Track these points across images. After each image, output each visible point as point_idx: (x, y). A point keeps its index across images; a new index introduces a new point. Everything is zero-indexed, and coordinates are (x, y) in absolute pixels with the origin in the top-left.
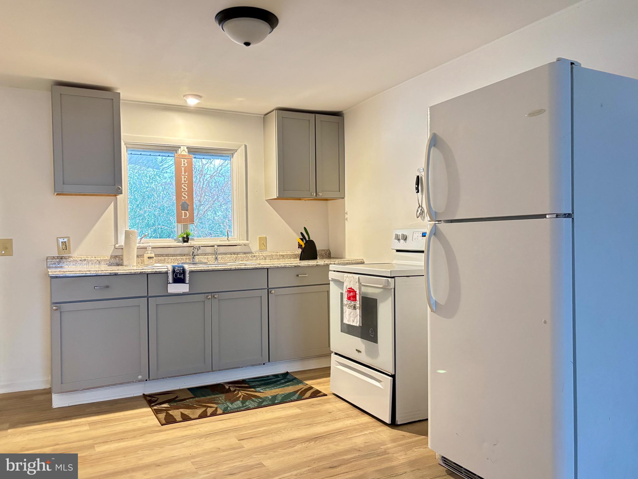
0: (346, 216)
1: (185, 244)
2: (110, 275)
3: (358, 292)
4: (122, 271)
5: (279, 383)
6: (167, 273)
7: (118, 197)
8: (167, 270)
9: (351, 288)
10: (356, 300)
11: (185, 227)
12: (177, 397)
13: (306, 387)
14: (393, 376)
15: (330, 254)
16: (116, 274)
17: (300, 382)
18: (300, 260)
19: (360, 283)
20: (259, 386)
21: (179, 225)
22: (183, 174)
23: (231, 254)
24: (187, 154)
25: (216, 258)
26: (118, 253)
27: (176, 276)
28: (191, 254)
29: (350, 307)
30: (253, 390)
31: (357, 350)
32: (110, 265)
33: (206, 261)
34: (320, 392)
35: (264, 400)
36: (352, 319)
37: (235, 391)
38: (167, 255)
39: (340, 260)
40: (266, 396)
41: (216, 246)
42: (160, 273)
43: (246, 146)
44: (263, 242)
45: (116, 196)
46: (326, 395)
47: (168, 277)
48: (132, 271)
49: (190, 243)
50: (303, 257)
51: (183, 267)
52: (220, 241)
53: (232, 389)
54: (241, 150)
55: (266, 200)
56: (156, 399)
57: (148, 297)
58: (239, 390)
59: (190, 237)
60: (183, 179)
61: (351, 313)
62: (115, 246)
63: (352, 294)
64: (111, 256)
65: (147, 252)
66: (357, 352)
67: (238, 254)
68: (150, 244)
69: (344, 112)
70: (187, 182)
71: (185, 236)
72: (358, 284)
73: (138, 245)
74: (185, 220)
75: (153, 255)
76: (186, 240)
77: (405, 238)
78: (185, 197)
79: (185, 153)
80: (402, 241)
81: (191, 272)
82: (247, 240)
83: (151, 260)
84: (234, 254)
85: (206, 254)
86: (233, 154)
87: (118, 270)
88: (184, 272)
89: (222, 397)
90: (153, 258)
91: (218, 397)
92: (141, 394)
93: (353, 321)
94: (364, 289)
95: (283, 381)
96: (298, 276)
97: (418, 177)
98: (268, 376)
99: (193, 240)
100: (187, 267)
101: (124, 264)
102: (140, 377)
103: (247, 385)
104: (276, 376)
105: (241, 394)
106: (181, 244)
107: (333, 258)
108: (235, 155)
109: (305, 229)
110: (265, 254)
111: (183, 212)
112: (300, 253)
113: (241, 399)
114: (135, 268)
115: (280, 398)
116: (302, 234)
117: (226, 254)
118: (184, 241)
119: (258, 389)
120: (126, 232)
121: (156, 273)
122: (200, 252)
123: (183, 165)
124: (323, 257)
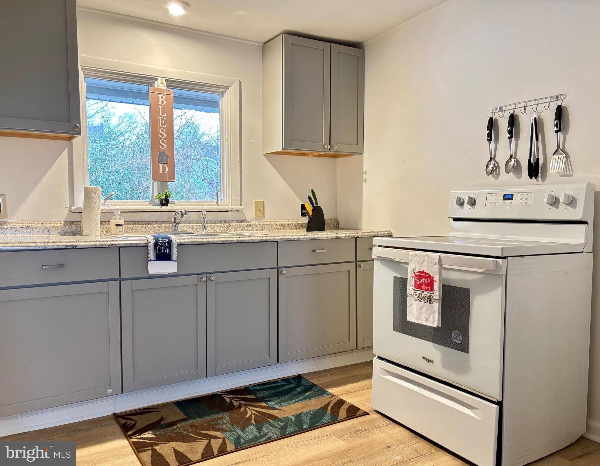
0: (364, 176)
1: (164, 207)
2: (66, 248)
3: (436, 278)
4: (82, 244)
5: (294, 393)
6: (146, 246)
7: (74, 141)
8: (146, 242)
9: (423, 272)
10: (432, 290)
11: (164, 186)
12: (162, 419)
13: (334, 401)
14: (500, 404)
15: (338, 223)
16: (74, 248)
17: (322, 392)
18: (308, 230)
19: (440, 265)
20: (271, 397)
21: (156, 183)
22: (161, 115)
23: (221, 222)
24: (165, 88)
25: (204, 227)
26: (75, 218)
27: (160, 250)
28: (173, 221)
29: (420, 298)
30: (263, 404)
31: (424, 358)
32: (64, 234)
33: (190, 230)
34: (358, 409)
35: (286, 422)
36: (423, 316)
37: (240, 407)
38: (140, 222)
39: (351, 232)
40: (286, 415)
41: (204, 212)
42: (137, 246)
43: (240, 82)
44: (260, 207)
45: (70, 139)
46: (368, 414)
47: (148, 252)
48: (98, 243)
49: (170, 207)
50: (310, 228)
51: (169, 238)
52: (208, 205)
53: (236, 403)
54: (234, 88)
55: (263, 154)
56: (133, 422)
57: (120, 280)
58: (246, 406)
59: (170, 199)
60: (161, 122)
61: (422, 307)
62: (70, 208)
63: (424, 280)
64: (66, 223)
65: (114, 217)
66: (425, 361)
67: (230, 222)
68: (118, 207)
69: (364, 44)
70: (166, 126)
71: (163, 197)
72: (437, 266)
73: (102, 208)
74: (162, 177)
75: (122, 222)
76: (165, 202)
77: (472, 202)
78: (163, 146)
79: (163, 87)
80: (466, 206)
81: (180, 245)
82: (241, 205)
83: (120, 228)
84: (225, 222)
85: (190, 222)
86: (223, 93)
87: (77, 242)
88: (170, 244)
89: (225, 418)
90: (122, 225)
91: (220, 419)
92: (110, 413)
93: (427, 320)
94: (446, 275)
95: (299, 390)
96: (314, 251)
97: (491, 119)
98: (276, 381)
99: (174, 203)
100: (174, 239)
101: (83, 234)
102: (109, 391)
103: (253, 397)
104: (287, 380)
105: (251, 411)
106: (159, 208)
107: (343, 229)
108: (226, 95)
109: (313, 191)
110: (263, 222)
111: (161, 165)
112: (307, 222)
113: (253, 422)
114: (98, 239)
115: (307, 420)
116: (309, 198)
117: (215, 222)
118: (163, 205)
119: (271, 403)
120: (86, 189)
121: (131, 246)
122: (184, 218)
123: (160, 103)
124: (331, 229)
